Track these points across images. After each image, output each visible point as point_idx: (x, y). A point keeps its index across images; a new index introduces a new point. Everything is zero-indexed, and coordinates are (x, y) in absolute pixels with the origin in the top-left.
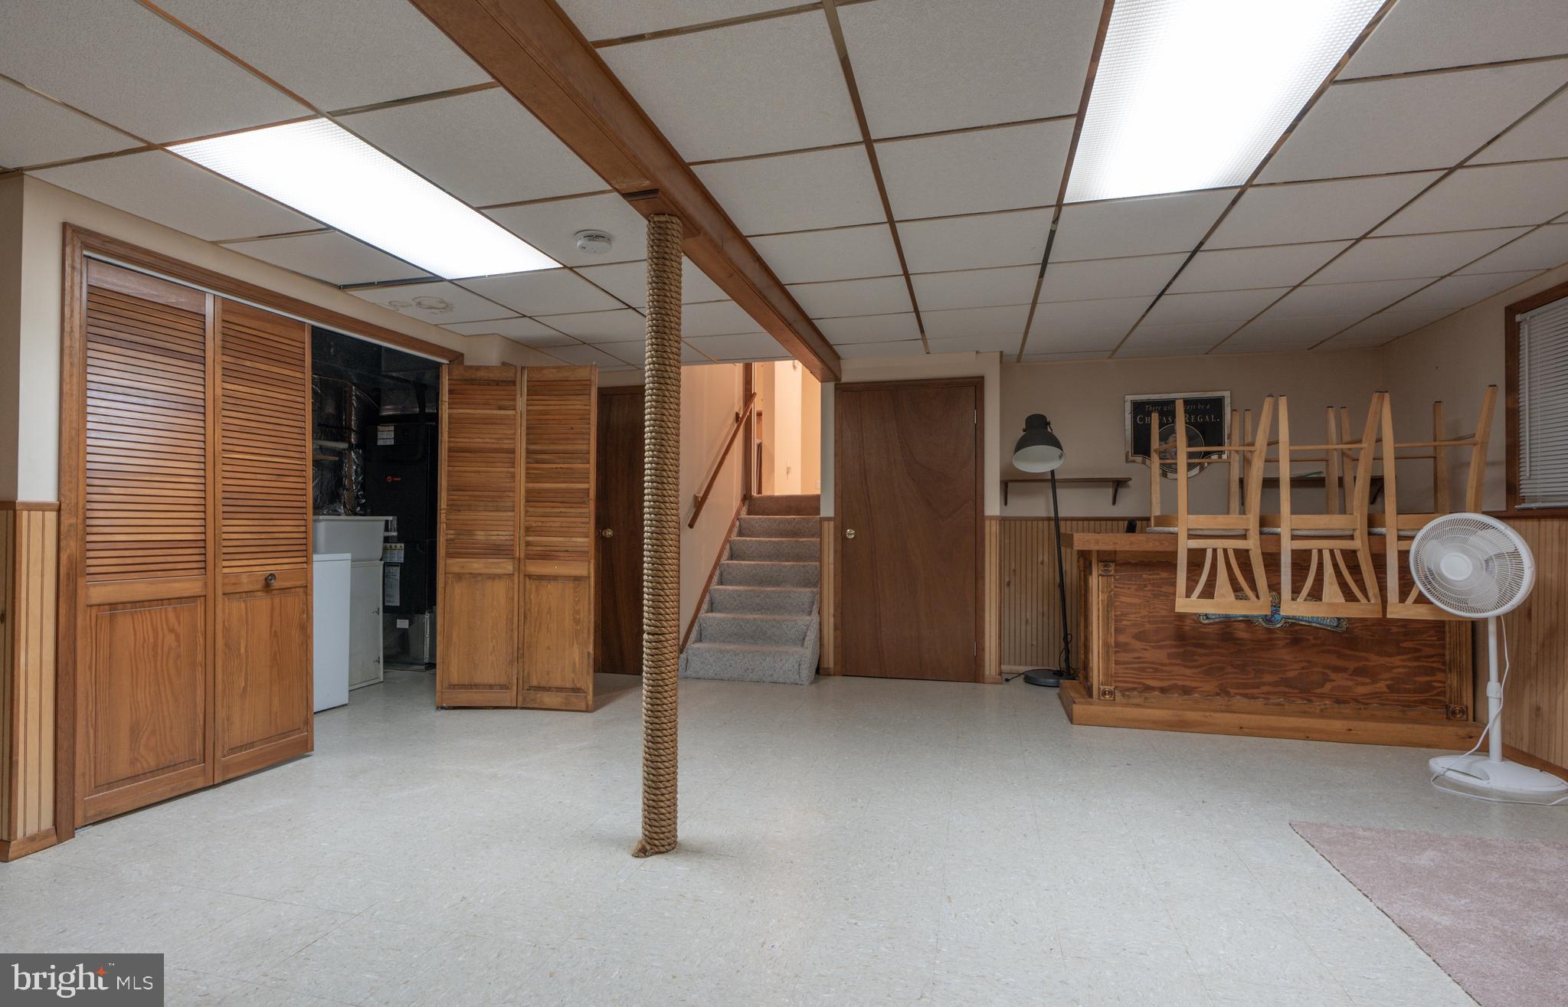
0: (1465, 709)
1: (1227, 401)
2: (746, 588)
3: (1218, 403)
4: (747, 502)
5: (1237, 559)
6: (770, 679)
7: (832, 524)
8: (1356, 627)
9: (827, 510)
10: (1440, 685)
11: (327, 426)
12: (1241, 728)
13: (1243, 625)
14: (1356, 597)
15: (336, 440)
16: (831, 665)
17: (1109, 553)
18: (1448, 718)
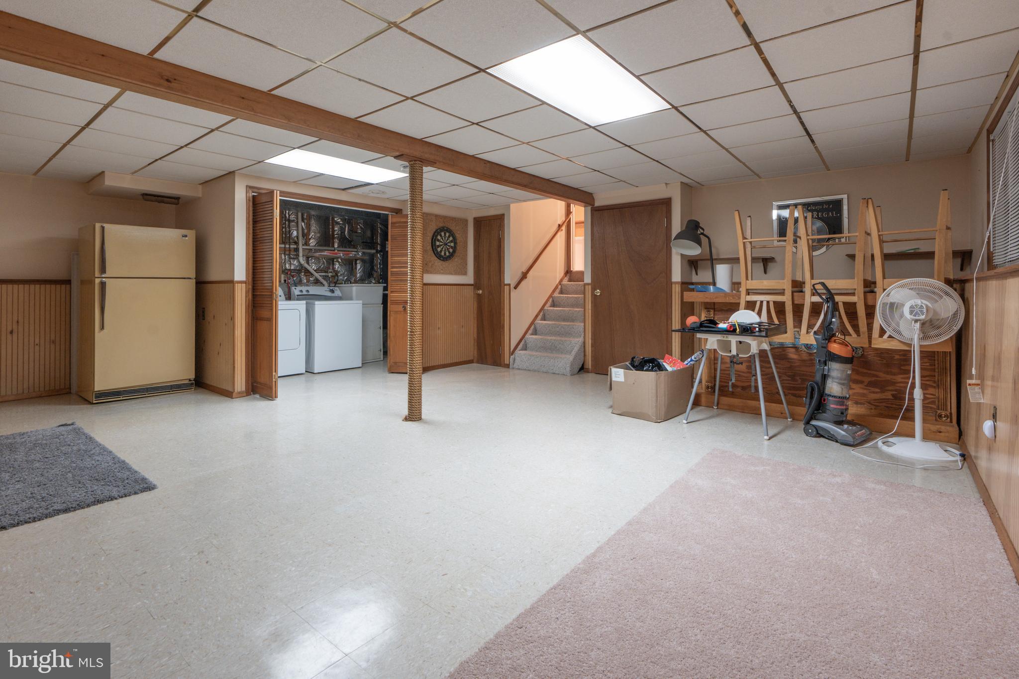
0: (949, 415)
1: (845, 202)
2: (553, 322)
3: (838, 204)
4: (568, 275)
5: (775, 308)
6: (552, 371)
7: (590, 287)
8: (869, 355)
9: (588, 279)
10: (932, 396)
11: (367, 243)
12: (782, 413)
13: (793, 350)
14: (849, 332)
15: (371, 249)
16: (590, 367)
17: (710, 303)
18: (936, 420)
